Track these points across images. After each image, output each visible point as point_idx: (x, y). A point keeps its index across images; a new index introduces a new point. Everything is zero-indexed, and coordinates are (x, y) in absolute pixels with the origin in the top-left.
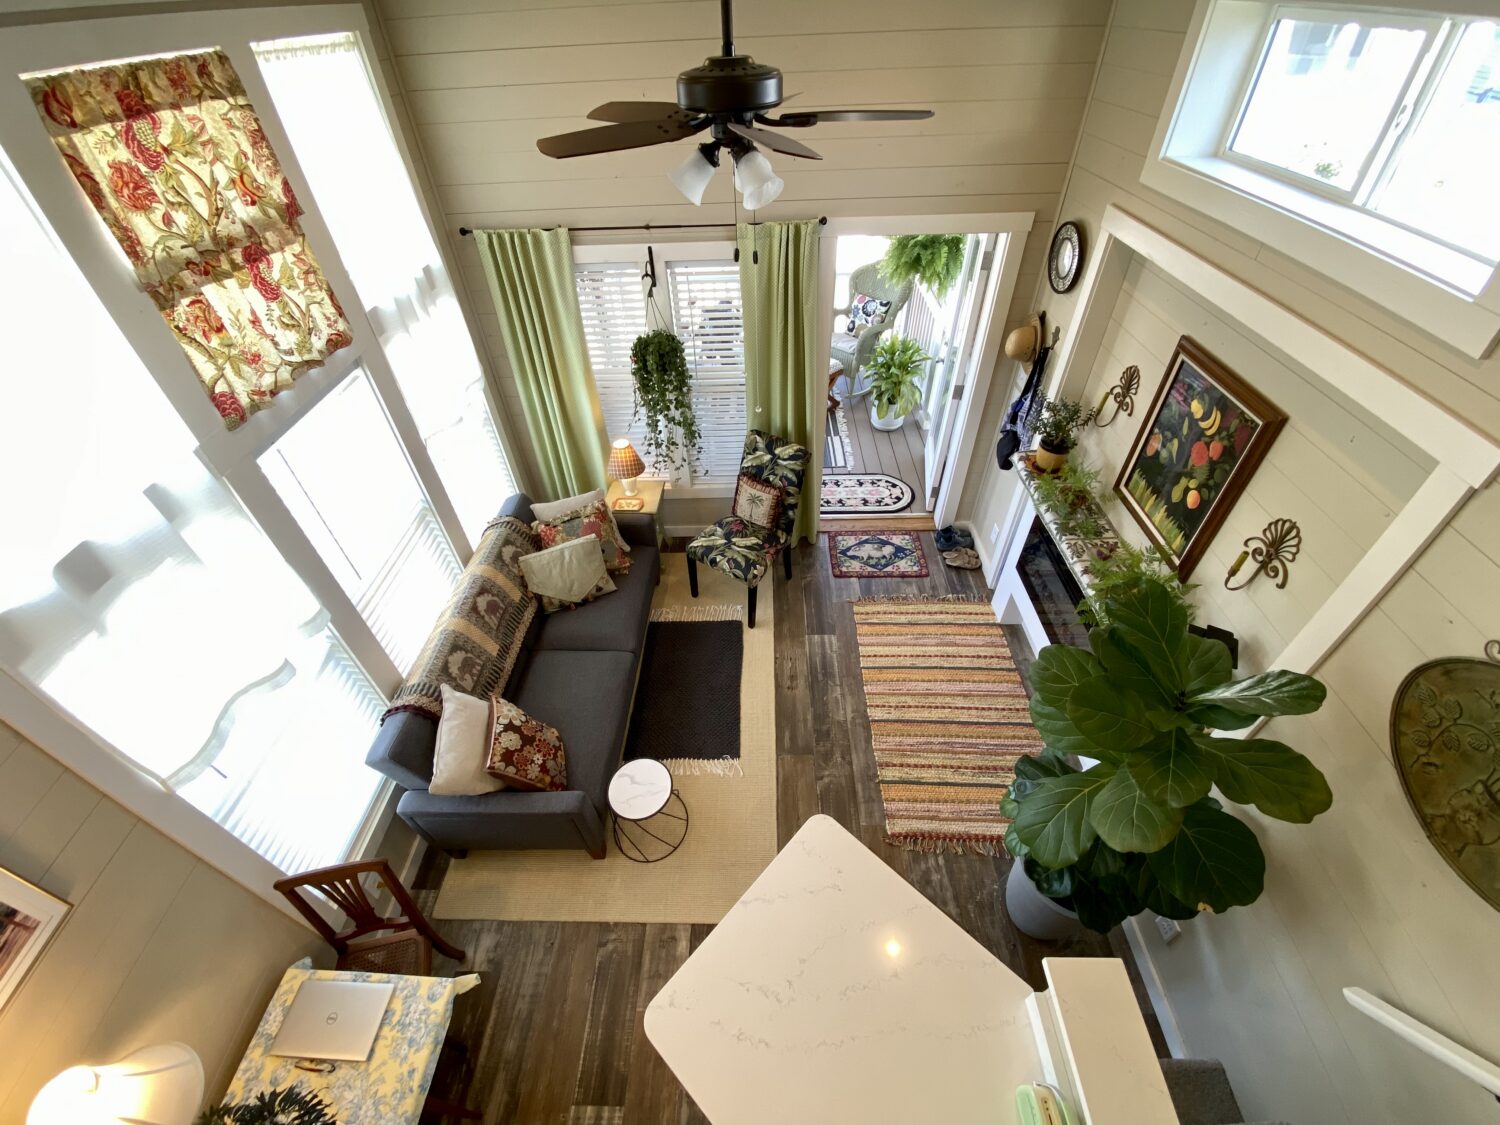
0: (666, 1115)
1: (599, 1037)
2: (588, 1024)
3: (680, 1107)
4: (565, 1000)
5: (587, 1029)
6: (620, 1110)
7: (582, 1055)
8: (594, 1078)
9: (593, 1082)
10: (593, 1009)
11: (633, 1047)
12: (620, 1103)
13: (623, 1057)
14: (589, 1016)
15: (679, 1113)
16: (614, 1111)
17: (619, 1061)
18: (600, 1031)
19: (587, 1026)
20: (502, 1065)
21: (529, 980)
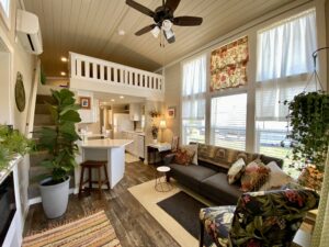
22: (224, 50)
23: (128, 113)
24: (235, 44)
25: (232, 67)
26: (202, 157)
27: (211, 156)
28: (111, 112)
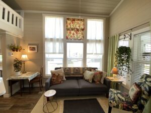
22: (74, 20)
24: (78, 20)
25: (78, 30)
26: (68, 75)
27: (72, 72)
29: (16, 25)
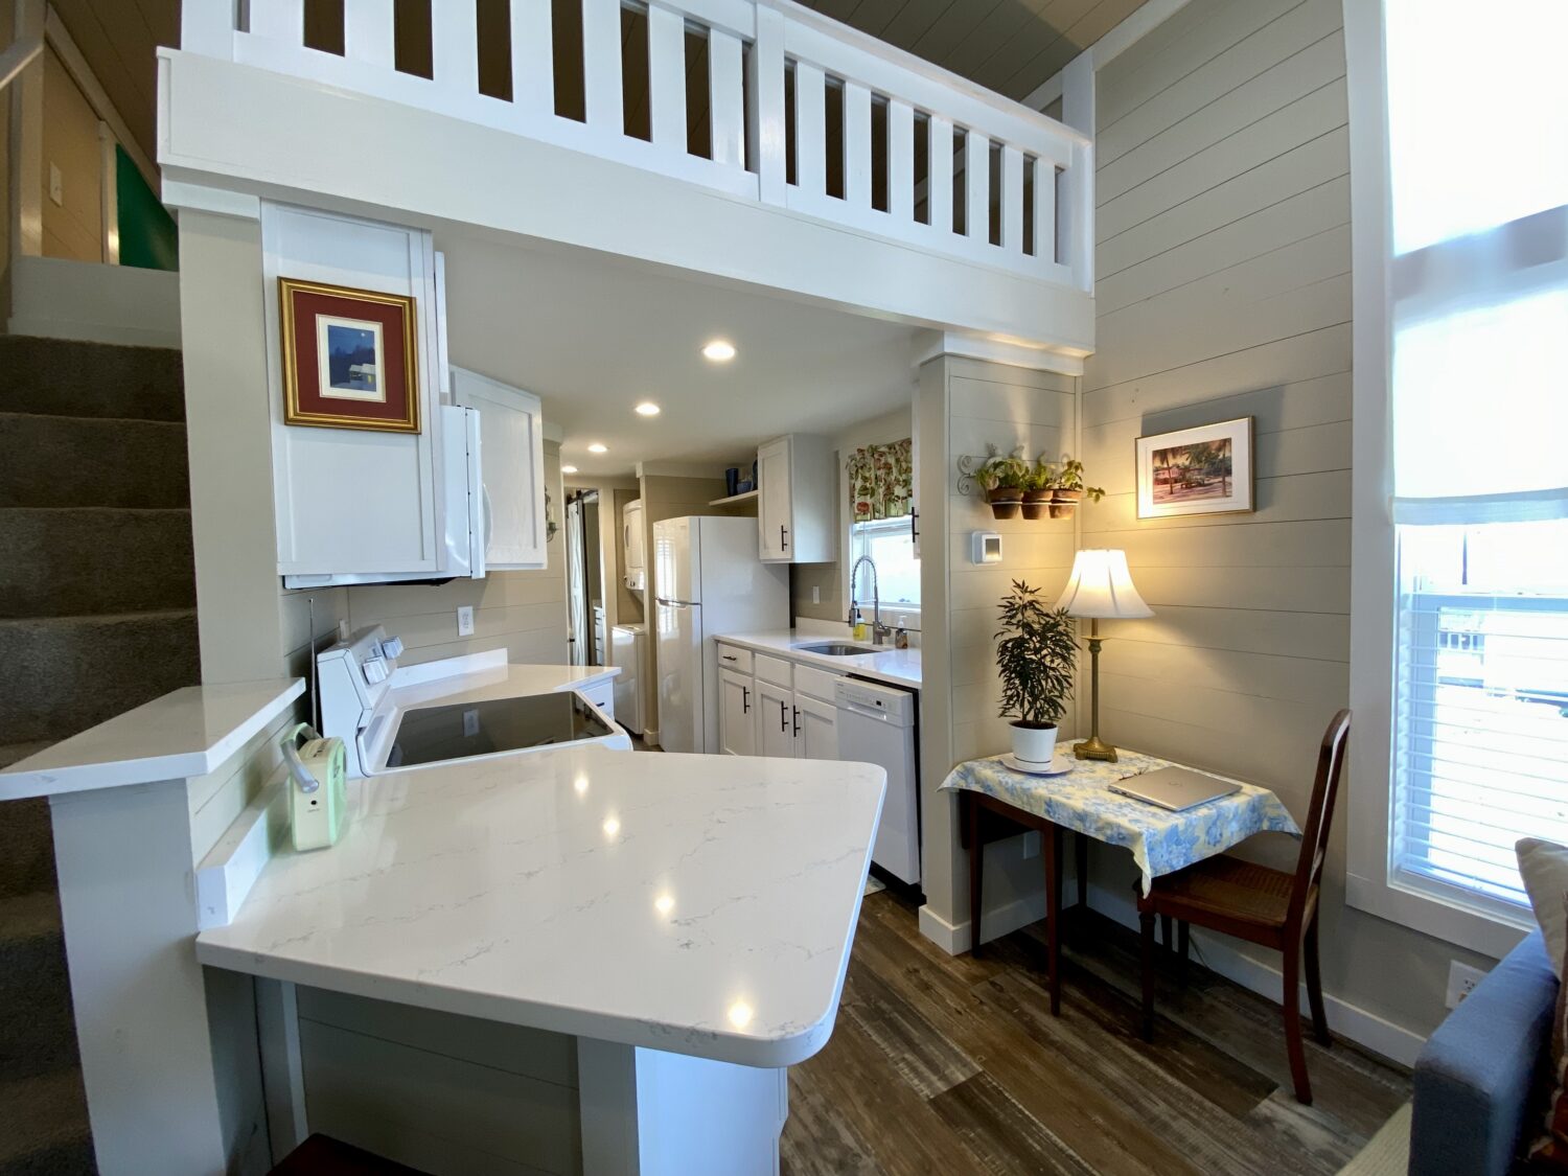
0: (869, 1123)
1: (1030, 1141)
2: (1062, 1144)
3: (858, 1140)
4: (1123, 1147)
5: (1055, 1138)
6: (928, 1096)
7: (1027, 1113)
8: (989, 1103)
9: (984, 1098)
10: (1077, 1163)
11: (977, 1159)
12: (935, 1102)
13: (978, 1141)
14: (1071, 1152)
15: (854, 1134)
16: (932, 1092)
17: (979, 1135)
18: (1038, 1148)
19: (1059, 1141)
20: (1096, 1054)
21: (1195, 1136)
23: (749, 509)
28: (636, 512)
29: (1028, 248)
